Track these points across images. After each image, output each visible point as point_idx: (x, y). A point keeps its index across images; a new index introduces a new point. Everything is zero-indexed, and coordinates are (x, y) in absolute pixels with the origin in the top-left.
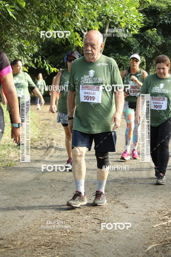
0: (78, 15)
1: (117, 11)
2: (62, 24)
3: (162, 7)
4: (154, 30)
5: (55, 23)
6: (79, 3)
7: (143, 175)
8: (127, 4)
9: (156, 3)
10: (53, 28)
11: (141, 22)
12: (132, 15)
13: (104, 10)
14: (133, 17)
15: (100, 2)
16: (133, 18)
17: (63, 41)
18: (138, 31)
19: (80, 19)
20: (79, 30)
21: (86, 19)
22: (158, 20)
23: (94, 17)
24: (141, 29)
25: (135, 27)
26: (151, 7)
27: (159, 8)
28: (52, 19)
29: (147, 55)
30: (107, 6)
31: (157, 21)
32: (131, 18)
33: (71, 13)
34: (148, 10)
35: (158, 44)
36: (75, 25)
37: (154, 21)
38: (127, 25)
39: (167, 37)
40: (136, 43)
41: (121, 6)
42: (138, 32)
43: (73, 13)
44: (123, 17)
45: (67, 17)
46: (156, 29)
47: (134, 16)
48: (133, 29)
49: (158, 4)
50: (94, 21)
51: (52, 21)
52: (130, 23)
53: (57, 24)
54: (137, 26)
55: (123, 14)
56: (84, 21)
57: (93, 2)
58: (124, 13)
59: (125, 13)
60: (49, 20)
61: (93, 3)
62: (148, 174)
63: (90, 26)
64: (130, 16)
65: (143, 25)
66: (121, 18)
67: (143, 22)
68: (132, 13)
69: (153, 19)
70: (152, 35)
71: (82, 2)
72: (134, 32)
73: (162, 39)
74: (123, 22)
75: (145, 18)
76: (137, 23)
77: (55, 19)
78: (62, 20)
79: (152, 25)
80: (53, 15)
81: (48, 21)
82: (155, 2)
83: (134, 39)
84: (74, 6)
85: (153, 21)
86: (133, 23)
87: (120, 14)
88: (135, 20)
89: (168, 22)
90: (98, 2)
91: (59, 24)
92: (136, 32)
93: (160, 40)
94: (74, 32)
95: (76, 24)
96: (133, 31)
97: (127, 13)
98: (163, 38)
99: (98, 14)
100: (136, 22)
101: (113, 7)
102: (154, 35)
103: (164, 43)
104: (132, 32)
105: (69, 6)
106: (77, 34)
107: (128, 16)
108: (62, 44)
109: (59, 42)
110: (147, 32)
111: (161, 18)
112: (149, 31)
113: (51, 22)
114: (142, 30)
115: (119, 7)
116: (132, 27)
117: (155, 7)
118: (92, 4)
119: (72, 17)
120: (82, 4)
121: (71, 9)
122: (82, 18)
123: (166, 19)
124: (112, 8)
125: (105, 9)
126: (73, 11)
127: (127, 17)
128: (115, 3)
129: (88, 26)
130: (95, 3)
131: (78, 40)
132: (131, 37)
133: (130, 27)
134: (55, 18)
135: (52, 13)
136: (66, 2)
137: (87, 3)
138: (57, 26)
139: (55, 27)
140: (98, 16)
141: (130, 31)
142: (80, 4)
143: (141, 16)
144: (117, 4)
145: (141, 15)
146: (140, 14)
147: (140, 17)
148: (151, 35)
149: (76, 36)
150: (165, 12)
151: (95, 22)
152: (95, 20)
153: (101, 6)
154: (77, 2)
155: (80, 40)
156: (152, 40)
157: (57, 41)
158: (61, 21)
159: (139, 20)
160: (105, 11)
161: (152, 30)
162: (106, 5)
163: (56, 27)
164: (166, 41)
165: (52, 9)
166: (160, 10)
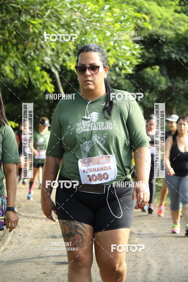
0: (47, 46)
1: (103, 41)
2: (24, 59)
3: (167, 36)
4: (155, 68)
5: (13, 58)
6: (47, 28)
7: (138, 278)
8: (117, 30)
9: (160, 28)
10: (10, 65)
11: (137, 57)
12: (123, 47)
13: (83, 39)
14: (125, 50)
15: (78, 28)
16: (125, 52)
17: (24, 84)
18: (132, 69)
19: (49, 52)
20: (48, 67)
21: (58, 52)
22: (162, 54)
23: (70, 49)
24: (137, 66)
25: (128, 63)
26: (151, 35)
27: (162, 36)
28: (8, 52)
29: (145, 104)
30: (88, 34)
31: (160, 56)
32: (122, 51)
33: (37, 43)
34: (148, 39)
35: (161, 88)
36: (43, 61)
37: (156, 54)
38: (117, 60)
39: (175, 78)
40: (129, 87)
41: (108, 34)
42: (133, 71)
43: (39, 43)
44: (111, 50)
45: (30, 49)
46: (158, 67)
47: (127, 48)
48: (126, 67)
49: (161, 32)
50: (69, 55)
51: (9, 55)
52: (121, 58)
53: (16, 59)
54: (130, 63)
55: (111, 45)
56: (55, 56)
57: (68, 27)
58: (112, 43)
59: (115, 43)
60: (5, 54)
61: (68, 29)
62: (144, 276)
63: (64, 61)
64: (120, 48)
65: (140, 60)
66: (108, 51)
67: (139, 56)
68: (124, 44)
69: (155, 53)
70: (153, 75)
71: (52, 27)
72: (126, 71)
73: (167, 82)
74: (111, 57)
75: (143, 50)
76: (130, 58)
77: (13, 52)
78: (23, 53)
79: (152, 61)
80: (10, 46)
81: (3, 54)
82: (157, 29)
83: (127, 81)
84: (40, 34)
85: (154, 55)
86: (126, 58)
87: (106, 45)
88: (128, 54)
89: (175, 58)
90: (75, 28)
91: (18, 59)
92: (130, 71)
93: (163, 83)
94: (41, 70)
95: (43, 59)
96: (125, 69)
97: (116, 44)
98: (169, 80)
99: (74, 45)
100: (130, 56)
101: (97, 34)
102: (155, 76)
103: (169, 87)
104: (123, 72)
105: (34, 32)
106: (45, 74)
107: (118, 48)
108: (24, 87)
109: (19, 84)
110: (146, 72)
111: (166, 51)
112: (148, 70)
113: (7, 57)
114: (139, 68)
115: (105, 35)
116: (125, 64)
117: (157, 35)
118: (66, 30)
119: (38, 50)
120: (52, 30)
121: (37, 37)
122: (53, 50)
123: (172, 52)
124: (95, 36)
125: (85, 38)
126: (39, 40)
127: (117, 50)
128: (99, 29)
129: (61, 63)
130: (70, 29)
131: (46, 82)
132: (123, 79)
133: (121, 64)
134: (14, 50)
135: (9, 43)
136: (29, 27)
137: (59, 28)
138: (16, 62)
139: (14, 64)
140: (75, 48)
141: (121, 69)
142: (50, 31)
143: (138, 49)
144: (102, 31)
145: (137, 46)
146: (136, 44)
147: (135, 49)
148: (151, 75)
149: (43, 77)
150: (171, 42)
151: (71, 57)
152: (70, 53)
153: (80, 34)
154: (46, 27)
155: (48, 82)
156: (152, 83)
157: (16, 83)
158: (23, 55)
159: (133, 54)
160: (85, 40)
161: (153, 69)
162: (86, 32)
163: (14, 62)
164: (173, 84)
165: (9, 37)
166: (164, 40)
